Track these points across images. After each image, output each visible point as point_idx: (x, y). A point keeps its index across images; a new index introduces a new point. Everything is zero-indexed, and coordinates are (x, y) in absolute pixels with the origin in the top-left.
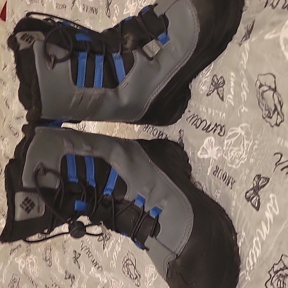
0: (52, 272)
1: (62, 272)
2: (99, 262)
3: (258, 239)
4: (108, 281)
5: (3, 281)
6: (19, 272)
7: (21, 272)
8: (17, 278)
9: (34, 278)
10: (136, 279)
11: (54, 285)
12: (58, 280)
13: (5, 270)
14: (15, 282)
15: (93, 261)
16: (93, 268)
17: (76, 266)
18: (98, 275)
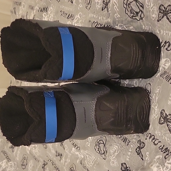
0: (47, 152)
1: (53, 152)
2: (78, 144)
4: (84, 156)
5: (18, 159)
6: (27, 152)
7: (28, 152)
8: (26, 156)
9: (36, 156)
10: (103, 154)
11: (49, 160)
12: (52, 157)
13: (19, 152)
14: (25, 159)
15: (73, 144)
16: (73, 149)
17: (62, 148)
18: (77, 153)
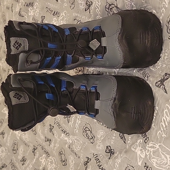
0: (37, 138)
1: (43, 137)
2: (67, 130)
3: (167, 111)
4: (72, 141)
5: (8, 145)
7: (18, 138)
8: (16, 142)
9: (26, 142)
11: (39, 145)
12: (41, 142)
13: (9, 138)
14: (15, 144)
15: (63, 130)
16: (63, 135)
17: (51, 134)
18: (66, 138)
